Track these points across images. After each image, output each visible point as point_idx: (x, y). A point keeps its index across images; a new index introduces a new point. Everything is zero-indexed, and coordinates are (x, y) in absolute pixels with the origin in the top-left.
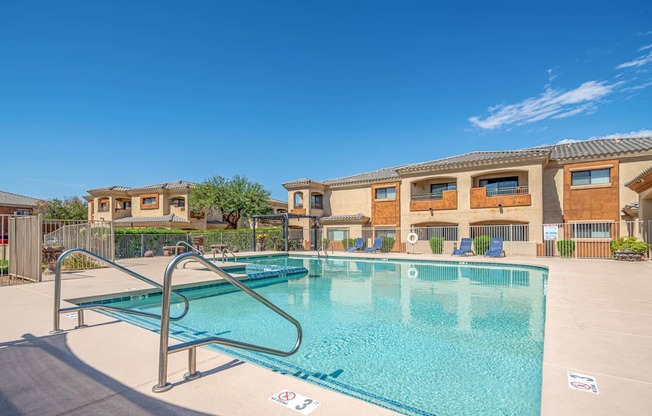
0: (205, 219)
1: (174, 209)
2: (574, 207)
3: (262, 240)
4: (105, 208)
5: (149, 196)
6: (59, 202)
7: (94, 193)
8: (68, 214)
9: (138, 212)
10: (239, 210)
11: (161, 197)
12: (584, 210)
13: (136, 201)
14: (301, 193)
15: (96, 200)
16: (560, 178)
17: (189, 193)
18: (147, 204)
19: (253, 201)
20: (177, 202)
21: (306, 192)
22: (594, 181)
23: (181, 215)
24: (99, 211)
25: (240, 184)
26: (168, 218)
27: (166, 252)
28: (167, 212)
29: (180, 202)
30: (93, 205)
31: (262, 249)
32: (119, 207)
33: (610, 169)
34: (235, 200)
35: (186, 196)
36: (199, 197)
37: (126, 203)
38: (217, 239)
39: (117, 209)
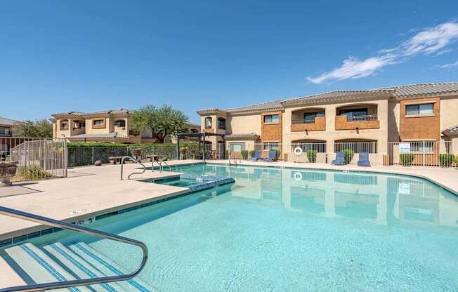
0: (140, 136)
1: (117, 129)
2: (407, 130)
3: (184, 151)
4: (65, 127)
5: (98, 119)
6: (31, 123)
7: (57, 117)
8: (38, 131)
9: (90, 131)
10: (166, 130)
11: (108, 119)
12: (414, 132)
13: (89, 123)
14: (211, 118)
15: (58, 121)
16: (397, 110)
17: (128, 117)
18: (97, 125)
19: (176, 123)
20: (119, 123)
21: (214, 118)
22: (422, 112)
23: (122, 133)
24: (61, 129)
25: (167, 111)
26: (113, 135)
27: (112, 162)
28: (112, 131)
29: (122, 124)
30: (56, 125)
31: (184, 158)
32: (76, 127)
33: (433, 104)
34: (164, 122)
35: (126, 120)
36: (137, 120)
37: (82, 124)
38: (150, 151)
39: (74, 128)
